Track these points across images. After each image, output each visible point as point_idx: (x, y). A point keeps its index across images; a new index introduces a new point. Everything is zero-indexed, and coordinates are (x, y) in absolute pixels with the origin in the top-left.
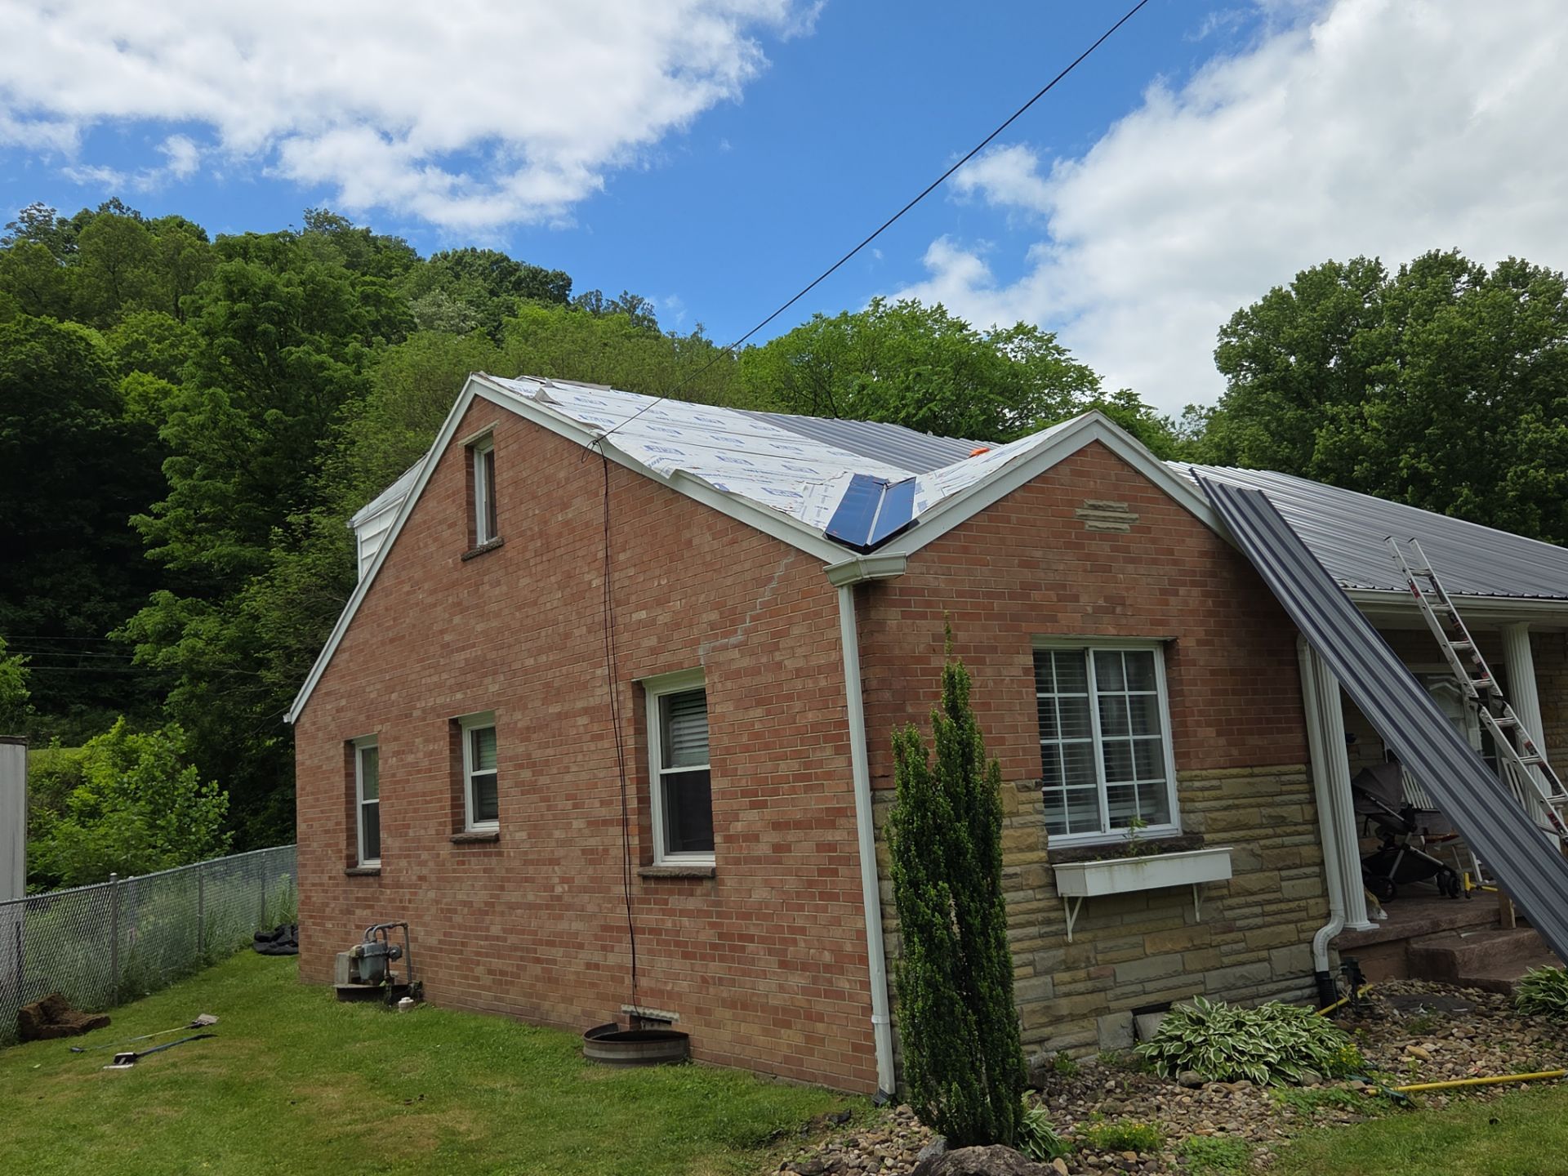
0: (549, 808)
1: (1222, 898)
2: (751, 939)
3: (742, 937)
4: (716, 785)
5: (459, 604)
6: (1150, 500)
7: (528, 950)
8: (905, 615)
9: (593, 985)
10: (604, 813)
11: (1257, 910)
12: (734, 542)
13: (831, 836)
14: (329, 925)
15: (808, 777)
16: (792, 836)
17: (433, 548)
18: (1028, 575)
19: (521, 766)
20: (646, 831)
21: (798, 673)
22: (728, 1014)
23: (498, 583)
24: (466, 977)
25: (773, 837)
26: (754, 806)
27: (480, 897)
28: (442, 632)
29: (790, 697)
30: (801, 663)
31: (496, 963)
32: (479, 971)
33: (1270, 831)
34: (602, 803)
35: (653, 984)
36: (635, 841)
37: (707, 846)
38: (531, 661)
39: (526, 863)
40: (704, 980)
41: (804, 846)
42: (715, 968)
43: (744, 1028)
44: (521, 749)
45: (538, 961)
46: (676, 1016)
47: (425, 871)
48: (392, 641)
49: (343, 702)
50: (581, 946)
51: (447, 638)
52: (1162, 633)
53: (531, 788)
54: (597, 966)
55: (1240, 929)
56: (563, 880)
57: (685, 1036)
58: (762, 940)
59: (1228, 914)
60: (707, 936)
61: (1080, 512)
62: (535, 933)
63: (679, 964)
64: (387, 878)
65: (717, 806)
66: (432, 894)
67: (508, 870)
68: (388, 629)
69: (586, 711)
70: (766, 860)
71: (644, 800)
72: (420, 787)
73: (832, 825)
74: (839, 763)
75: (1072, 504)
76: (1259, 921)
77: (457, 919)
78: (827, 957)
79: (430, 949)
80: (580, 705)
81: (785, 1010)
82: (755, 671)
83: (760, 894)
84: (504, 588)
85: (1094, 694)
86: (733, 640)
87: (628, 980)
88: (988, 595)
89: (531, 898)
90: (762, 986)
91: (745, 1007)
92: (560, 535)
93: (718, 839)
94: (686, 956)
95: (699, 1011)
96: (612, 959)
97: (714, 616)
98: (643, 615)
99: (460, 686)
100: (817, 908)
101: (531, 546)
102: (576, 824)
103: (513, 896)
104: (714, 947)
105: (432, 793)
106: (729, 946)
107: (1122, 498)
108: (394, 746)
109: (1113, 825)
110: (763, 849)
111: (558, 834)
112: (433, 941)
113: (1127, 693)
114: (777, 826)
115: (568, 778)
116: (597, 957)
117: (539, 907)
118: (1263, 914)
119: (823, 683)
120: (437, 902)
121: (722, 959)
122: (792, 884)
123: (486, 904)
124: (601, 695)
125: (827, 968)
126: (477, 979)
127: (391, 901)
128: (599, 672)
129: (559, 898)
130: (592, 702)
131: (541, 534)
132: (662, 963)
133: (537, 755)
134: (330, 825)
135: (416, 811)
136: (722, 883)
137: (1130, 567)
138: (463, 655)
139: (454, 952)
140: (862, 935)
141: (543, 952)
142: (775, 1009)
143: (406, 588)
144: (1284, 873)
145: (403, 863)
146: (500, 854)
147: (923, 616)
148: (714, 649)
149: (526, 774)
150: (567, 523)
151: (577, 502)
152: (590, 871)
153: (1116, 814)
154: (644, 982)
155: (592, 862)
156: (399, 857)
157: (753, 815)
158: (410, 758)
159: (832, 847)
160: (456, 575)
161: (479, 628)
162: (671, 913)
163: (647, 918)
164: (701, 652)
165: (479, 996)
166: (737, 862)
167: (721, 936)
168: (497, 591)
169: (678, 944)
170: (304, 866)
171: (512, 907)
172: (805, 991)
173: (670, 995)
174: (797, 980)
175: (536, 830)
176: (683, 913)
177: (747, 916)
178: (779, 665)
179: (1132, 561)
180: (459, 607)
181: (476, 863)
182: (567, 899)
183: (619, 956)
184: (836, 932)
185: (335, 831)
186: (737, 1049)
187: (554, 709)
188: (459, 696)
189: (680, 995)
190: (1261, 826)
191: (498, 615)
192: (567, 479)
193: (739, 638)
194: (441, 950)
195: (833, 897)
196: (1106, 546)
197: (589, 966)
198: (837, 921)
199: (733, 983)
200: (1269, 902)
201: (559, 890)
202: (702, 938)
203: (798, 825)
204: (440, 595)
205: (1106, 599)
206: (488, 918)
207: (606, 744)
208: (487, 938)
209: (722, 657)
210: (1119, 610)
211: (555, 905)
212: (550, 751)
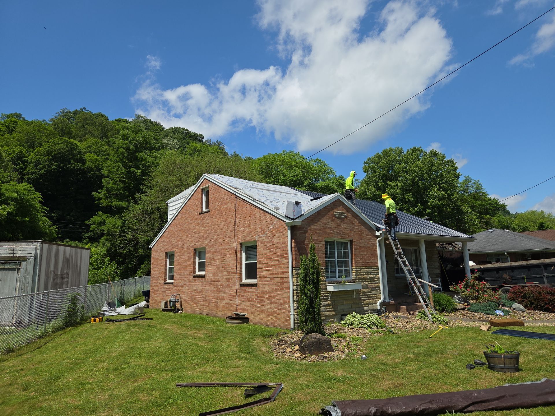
0: (218, 269)
1: (360, 293)
2: (264, 298)
3: (262, 297)
4: (258, 265)
5: (198, 223)
6: (348, 211)
7: (211, 300)
8: (300, 233)
9: (227, 308)
10: (232, 270)
12: (265, 215)
13: (283, 276)
14: (158, 295)
15: (279, 265)
16: (275, 276)
17: (192, 210)
19: (212, 260)
20: (241, 274)
21: (278, 243)
22: (259, 313)
23: (208, 220)
24: (195, 306)
25: (271, 276)
26: (266, 270)
27: (200, 288)
28: (193, 229)
29: (276, 248)
30: (279, 241)
31: (202, 303)
32: (198, 305)
33: (370, 280)
34: (231, 269)
35: (241, 307)
36: (239, 277)
37: (255, 278)
38: (216, 237)
39: (212, 281)
40: (253, 306)
41: (277, 279)
42: (256, 304)
43: (262, 316)
44: (212, 256)
45: (214, 303)
46: (246, 314)
47: (185, 283)
48: (180, 230)
49: (166, 243)
50: (224, 299)
51: (194, 231)
52: (350, 239)
53: (214, 265)
54: (228, 304)
55: (363, 300)
56: (221, 285)
57: (248, 318)
58: (267, 298)
59: (361, 297)
60: (255, 297)
61: (334, 213)
62: (213, 297)
63: (247, 303)
64: (175, 284)
65: (258, 270)
66: (187, 288)
67: (207, 283)
68: (179, 228)
69: (228, 248)
70: (269, 282)
71: (241, 268)
72: (185, 263)
73: (284, 274)
74: (286, 261)
75: (333, 211)
77: (193, 293)
78: (281, 301)
79: (186, 300)
80: (227, 247)
81: (271, 312)
82: (268, 242)
83: (267, 288)
84: (210, 221)
85: (336, 250)
86: (264, 235)
87: (235, 306)
88: (316, 229)
89: (212, 289)
90: (266, 307)
91: (262, 312)
92: (224, 210)
93: (258, 277)
94: (249, 301)
95: (252, 313)
96: (232, 302)
97: (260, 230)
98: (243, 229)
99: (197, 242)
100: (279, 291)
101: (217, 212)
102: (224, 273)
103: (208, 288)
104: (256, 299)
105: (188, 265)
106: (260, 299)
107: (343, 211)
108: (179, 254)
109: (339, 277)
110: (268, 279)
111: (220, 275)
112: (187, 298)
113: (342, 250)
114: (271, 274)
115: (223, 263)
116: (228, 302)
117: (214, 291)
118: (367, 297)
119: (283, 245)
120: (188, 290)
121: (258, 302)
122: (274, 286)
123: (201, 290)
124: (232, 245)
125: (281, 303)
126: (198, 307)
127: (176, 289)
128: (232, 240)
129: (219, 289)
130: (230, 247)
131: (219, 210)
132: (244, 303)
133: (216, 257)
134: (160, 272)
135: (184, 269)
136: (258, 286)
137: (345, 225)
138: (198, 235)
139: (192, 301)
140: (289, 297)
141: (214, 301)
142: (269, 312)
143: (184, 219)
144: (372, 289)
145: (180, 281)
146: (206, 279)
147: (304, 233)
148: (259, 237)
149: (213, 262)
150: (226, 208)
151: (229, 204)
152: (228, 283)
153: (340, 275)
154: (239, 307)
155: (228, 281)
156: (179, 279)
157: (267, 272)
158: (183, 257)
159: (283, 279)
160: (197, 217)
161: (203, 229)
162: (246, 292)
163: (241, 293)
164: (256, 237)
165: (198, 311)
166: (262, 282)
167: (258, 297)
168: (208, 221)
169: (247, 299)
170: (152, 281)
171: (208, 291)
172: (276, 308)
173: (245, 310)
174: (274, 306)
175: (214, 274)
176: (249, 292)
177: (264, 293)
178: (274, 241)
179: (345, 223)
180: (198, 224)
181: (199, 280)
182: (221, 289)
183: (234, 301)
184: (284, 296)
185: (161, 273)
186: (260, 321)
187: (220, 248)
188: (197, 244)
189: (247, 310)
190: (368, 279)
191: (208, 226)
192: (227, 199)
193: (265, 235)
194: (188, 300)
195: (283, 289)
196: (340, 220)
197: (226, 304)
198: (283, 294)
199: (260, 307)
200: (369, 295)
201: (219, 287)
202: (253, 297)
203: (276, 274)
204: (193, 221)
205: (340, 231)
206: (201, 293)
207: (233, 256)
208: (201, 298)
209: (261, 239)
210: (342, 233)
211: (219, 291)
212: (219, 257)
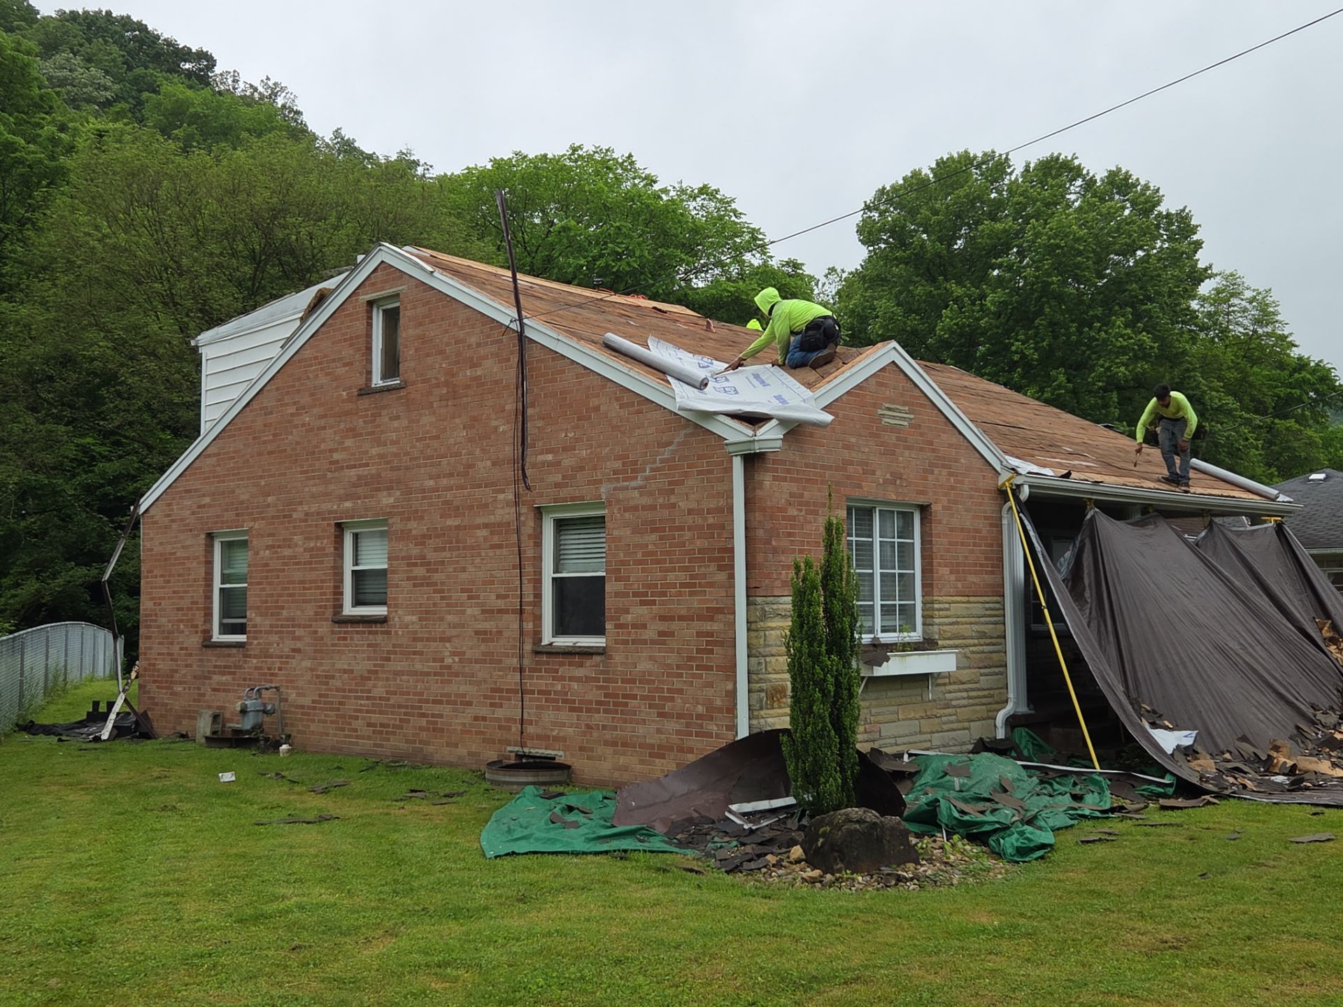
0: (442, 598)
1: (945, 684)
2: (634, 697)
3: (625, 696)
4: (609, 588)
5: (353, 430)
6: (922, 405)
7: (413, 707)
8: (774, 478)
9: (478, 733)
10: (501, 604)
11: (965, 694)
12: (639, 412)
13: (708, 626)
14: (179, 688)
15: (694, 585)
16: (675, 626)
17: (323, 380)
18: (846, 454)
19: (415, 565)
20: (538, 618)
21: (690, 512)
22: (609, 750)
23: (398, 418)
24: (343, 729)
25: (663, 626)
26: (643, 603)
27: (362, 666)
28: (331, 451)
29: (681, 528)
30: (694, 505)
31: (376, 718)
32: (358, 724)
33: (976, 641)
34: (498, 597)
35: (539, 731)
36: (529, 626)
37: (600, 631)
38: (432, 483)
39: (415, 640)
40: (588, 727)
41: (687, 632)
42: (599, 718)
43: (622, 760)
44: (415, 551)
45: (424, 715)
46: (561, 753)
47: (299, 645)
48: (270, 453)
49: (207, 500)
50: (469, 704)
51: (336, 456)
52: (922, 500)
53: (418, 583)
54: (484, 719)
55: (955, 707)
56: (454, 654)
57: (568, 767)
58: (644, 698)
59: (947, 696)
60: (594, 695)
61: (880, 412)
62: (422, 694)
63: (564, 716)
64: (254, 649)
65: (609, 602)
66: (307, 663)
67: (394, 646)
68: (265, 442)
69: (486, 526)
70: (653, 642)
71: (538, 596)
72: (298, 576)
73: (711, 619)
74: (721, 577)
75: (875, 406)
76: (965, 702)
77: (336, 683)
78: (700, 709)
79: (303, 707)
80: (479, 521)
81: (660, 747)
82: (653, 508)
83: (644, 666)
84: (405, 422)
85: (877, 539)
86: (633, 484)
87: (516, 728)
88: (823, 467)
89: (418, 667)
90: (641, 730)
91: (624, 745)
93: (609, 626)
94: (572, 710)
95: (582, 749)
96: (500, 713)
97: (618, 465)
98: (550, 457)
99: (347, 497)
100: (694, 676)
101: (436, 392)
102: (469, 611)
103: (399, 666)
104: (599, 703)
105: (311, 582)
106: (615, 703)
107: (904, 404)
108: (269, 541)
109: (882, 631)
110: (650, 634)
111: (450, 618)
112: (306, 701)
113: (896, 540)
114: (663, 618)
115: (464, 576)
116: (484, 711)
117: (428, 674)
118: (969, 698)
119: (711, 521)
120: (312, 670)
121: (606, 711)
122: (672, 659)
123: (369, 672)
124: (504, 514)
125: (699, 716)
126: (356, 730)
127: (256, 668)
128: (501, 496)
129: (449, 667)
130: (492, 519)
131: (447, 384)
132: (549, 716)
133: (432, 556)
134: (185, 603)
135: (290, 595)
136: (610, 657)
137: (907, 453)
138: (353, 472)
139: (331, 710)
140: (733, 694)
141: (426, 708)
142: (652, 746)
143: (292, 410)
144: (982, 671)
145: (275, 638)
146: (388, 633)
147: (785, 479)
148: (615, 489)
149: (420, 571)
150: (477, 378)
151: (488, 363)
152: (483, 647)
153: (886, 623)
154: (530, 729)
155: (483, 640)
156: (269, 632)
157: (644, 610)
158: (287, 552)
159: (710, 634)
160: (348, 406)
161: (374, 451)
162: (563, 678)
163: (537, 682)
164: (603, 490)
165: (357, 744)
166: (626, 642)
167: (606, 695)
168: (396, 424)
169: (565, 701)
170: (150, 638)
171: (397, 673)
172: (678, 732)
173: (556, 739)
174: (672, 725)
175: (426, 615)
176: (571, 679)
177: (633, 681)
178: (673, 506)
179: (908, 448)
180: (353, 432)
181: (359, 638)
182: (456, 667)
183: (510, 710)
184: (709, 692)
185: (189, 609)
186: (616, 774)
187: (451, 522)
188: (348, 504)
189: (564, 739)
190: (972, 638)
191: (393, 443)
192: (478, 345)
193: (639, 482)
194: (314, 708)
195: (709, 668)
196: (894, 436)
197: (476, 718)
198: (710, 685)
199: (615, 728)
200: (973, 690)
201: (449, 661)
202: (589, 697)
203: (681, 618)
204: (331, 420)
205: (892, 475)
206: (370, 683)
207: (505, 551)
208: (368, 698)
209: (621, 496)
210: (898, 482)
211: (448, 672)
212: (446, 554)
